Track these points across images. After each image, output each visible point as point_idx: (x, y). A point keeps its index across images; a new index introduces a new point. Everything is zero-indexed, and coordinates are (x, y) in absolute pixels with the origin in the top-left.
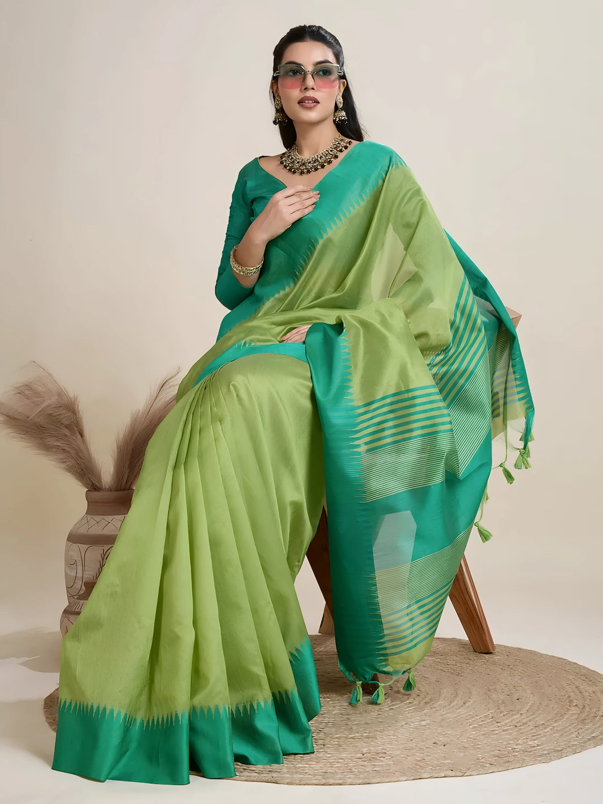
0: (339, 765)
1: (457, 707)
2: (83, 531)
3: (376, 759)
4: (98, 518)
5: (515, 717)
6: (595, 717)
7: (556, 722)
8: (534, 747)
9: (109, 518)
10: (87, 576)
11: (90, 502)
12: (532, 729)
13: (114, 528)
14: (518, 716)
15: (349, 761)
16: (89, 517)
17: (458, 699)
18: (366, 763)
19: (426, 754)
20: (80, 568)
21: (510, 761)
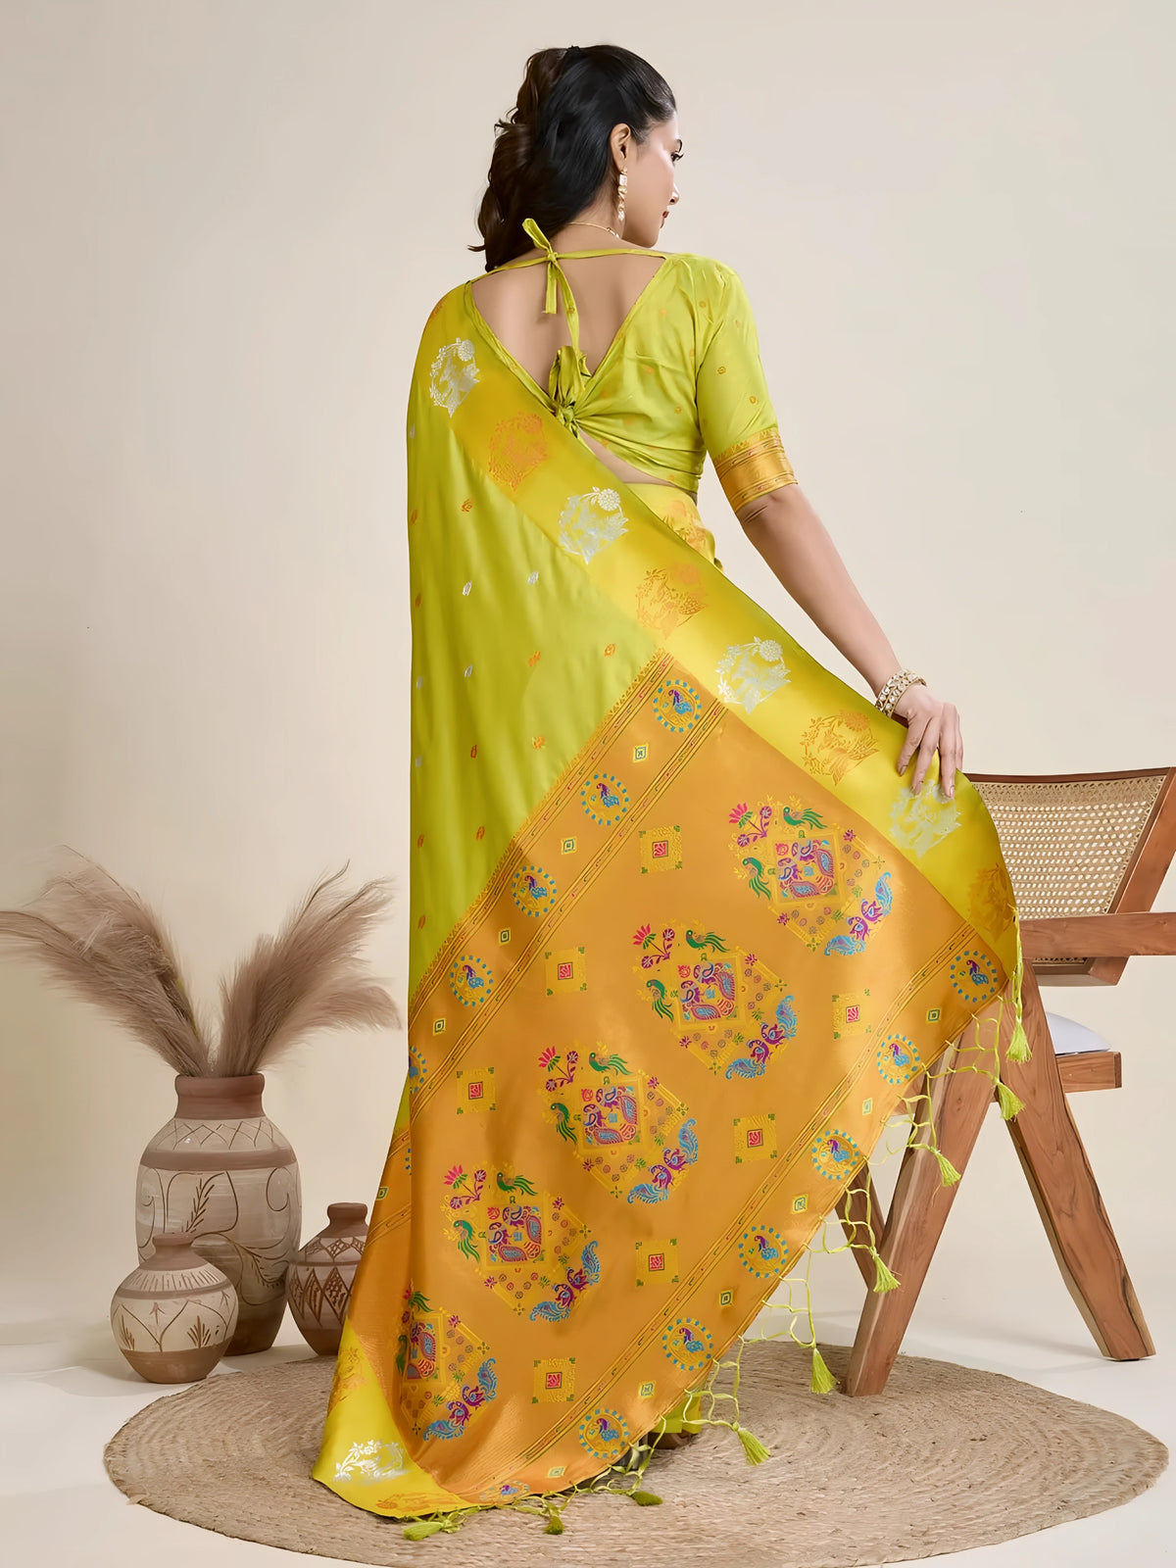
0: (635, 1548)
1: (829, 1455)
2: (167, 1146)
3: (701, 1539)
4: (193, 1124)
5: (933, 1472)
6: (1074, 1471)
7: (1004, 1478)
8: (971, 1519)
9: (213, 1124)
10: (171, 1226)
11: (184, 1096)
12: (963, 1491)
13: (221, 1142)
14: (938, 1469)
15: (653, 1542)
16: (179, 1122)
17: (830, 1441)
18: (683, 1545)
19: (785, 1530)
20: (160, 1212)
21: (932, 1543)
